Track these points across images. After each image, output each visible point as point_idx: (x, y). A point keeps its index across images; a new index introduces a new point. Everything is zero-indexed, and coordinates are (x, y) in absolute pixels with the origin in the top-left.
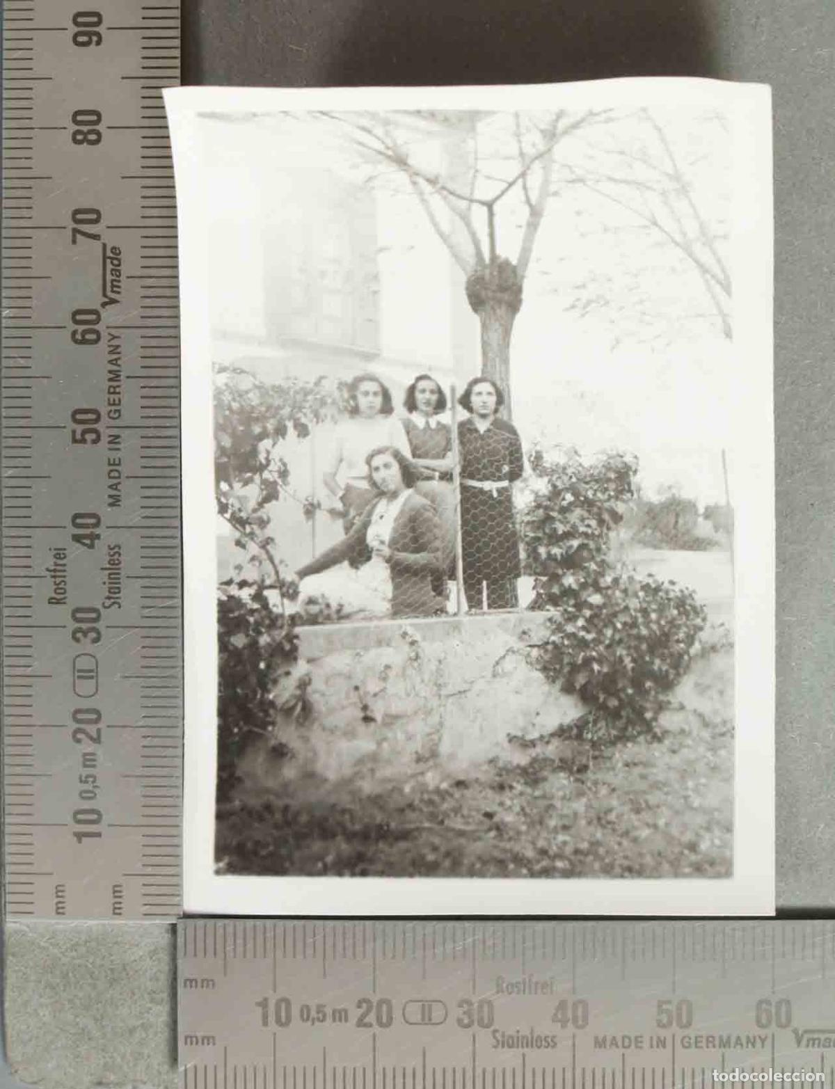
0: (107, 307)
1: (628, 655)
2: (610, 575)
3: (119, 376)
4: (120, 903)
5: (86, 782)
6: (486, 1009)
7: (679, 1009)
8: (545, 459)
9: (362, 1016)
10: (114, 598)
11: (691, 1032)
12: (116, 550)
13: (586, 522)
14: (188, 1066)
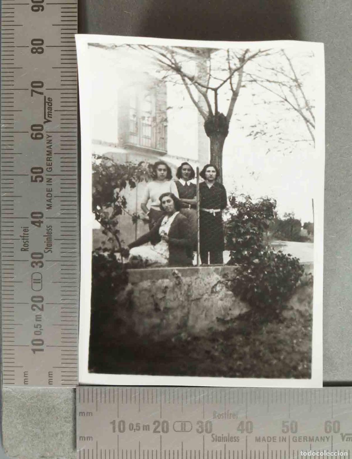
0: (46, 123)
1: (269, 285)
2: (263, 251)
3: (51, 153)
4: (52, 379)
5: (37, 327)
6: (208, 425)
7: (291, 424)
8: (236, 200)
9: (156, 428)
10: (49, 248)
11: (297, 435)
12: (50, 228)
13: (253, 228)
14: (81, 449)
